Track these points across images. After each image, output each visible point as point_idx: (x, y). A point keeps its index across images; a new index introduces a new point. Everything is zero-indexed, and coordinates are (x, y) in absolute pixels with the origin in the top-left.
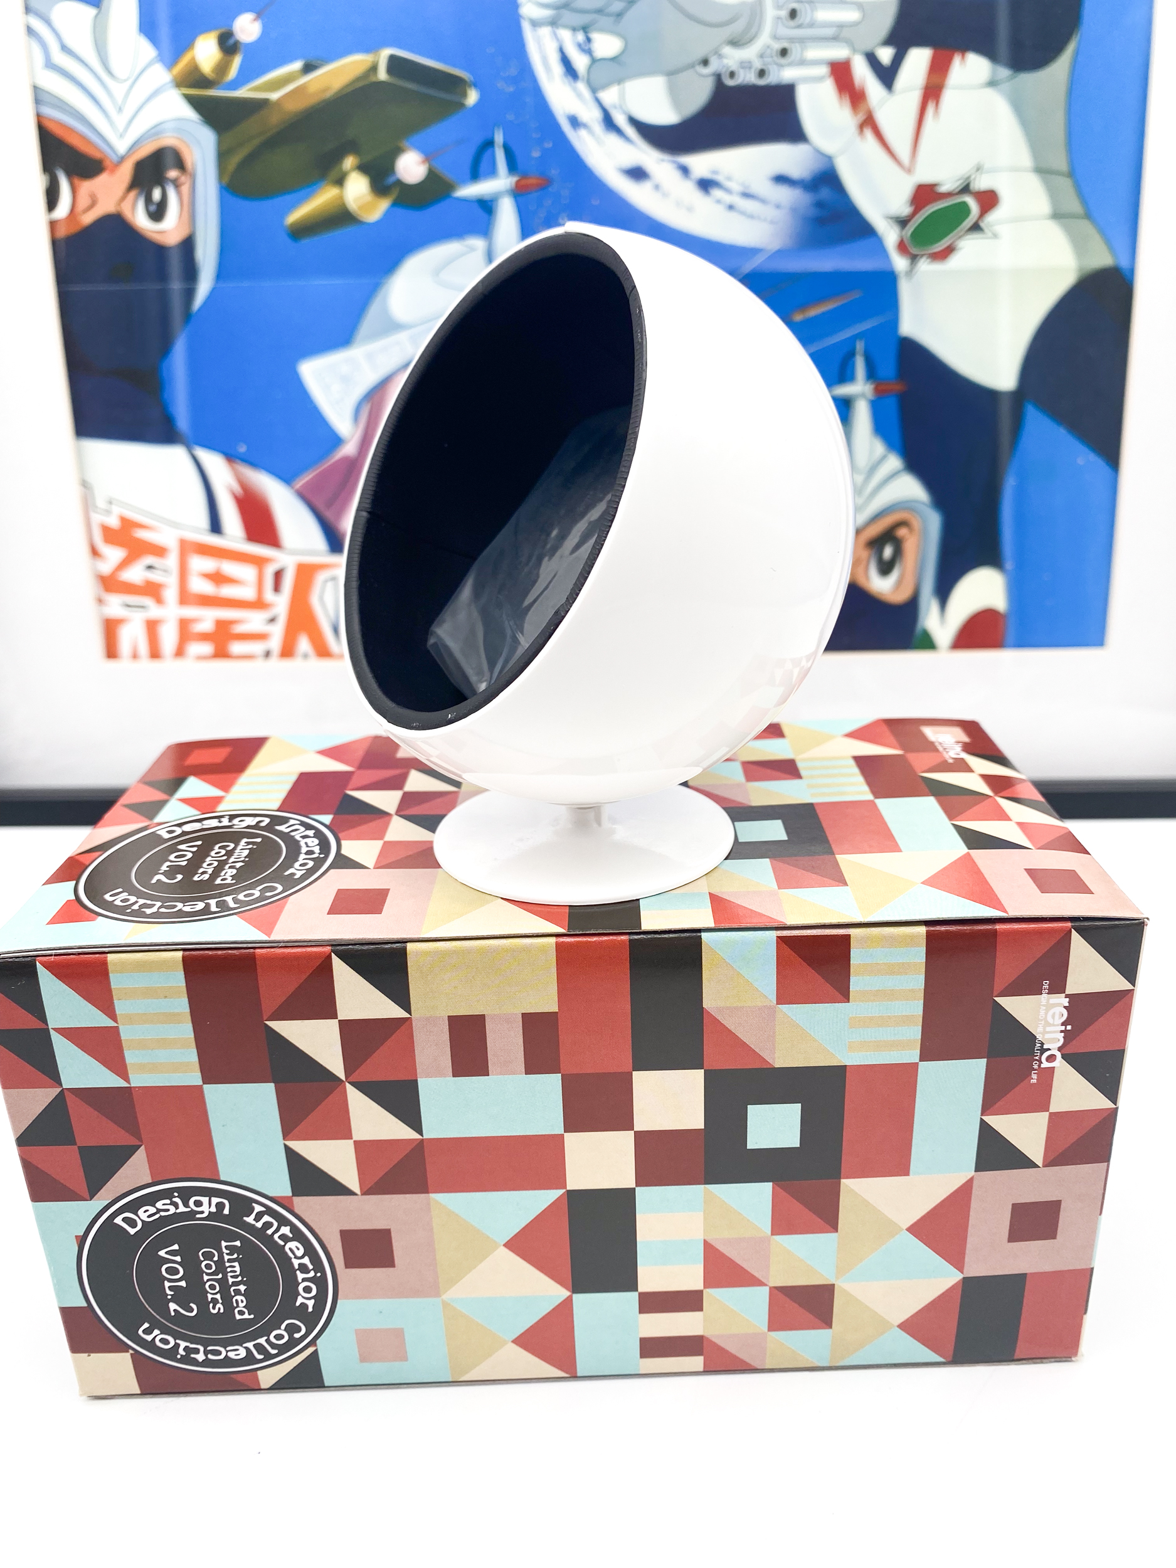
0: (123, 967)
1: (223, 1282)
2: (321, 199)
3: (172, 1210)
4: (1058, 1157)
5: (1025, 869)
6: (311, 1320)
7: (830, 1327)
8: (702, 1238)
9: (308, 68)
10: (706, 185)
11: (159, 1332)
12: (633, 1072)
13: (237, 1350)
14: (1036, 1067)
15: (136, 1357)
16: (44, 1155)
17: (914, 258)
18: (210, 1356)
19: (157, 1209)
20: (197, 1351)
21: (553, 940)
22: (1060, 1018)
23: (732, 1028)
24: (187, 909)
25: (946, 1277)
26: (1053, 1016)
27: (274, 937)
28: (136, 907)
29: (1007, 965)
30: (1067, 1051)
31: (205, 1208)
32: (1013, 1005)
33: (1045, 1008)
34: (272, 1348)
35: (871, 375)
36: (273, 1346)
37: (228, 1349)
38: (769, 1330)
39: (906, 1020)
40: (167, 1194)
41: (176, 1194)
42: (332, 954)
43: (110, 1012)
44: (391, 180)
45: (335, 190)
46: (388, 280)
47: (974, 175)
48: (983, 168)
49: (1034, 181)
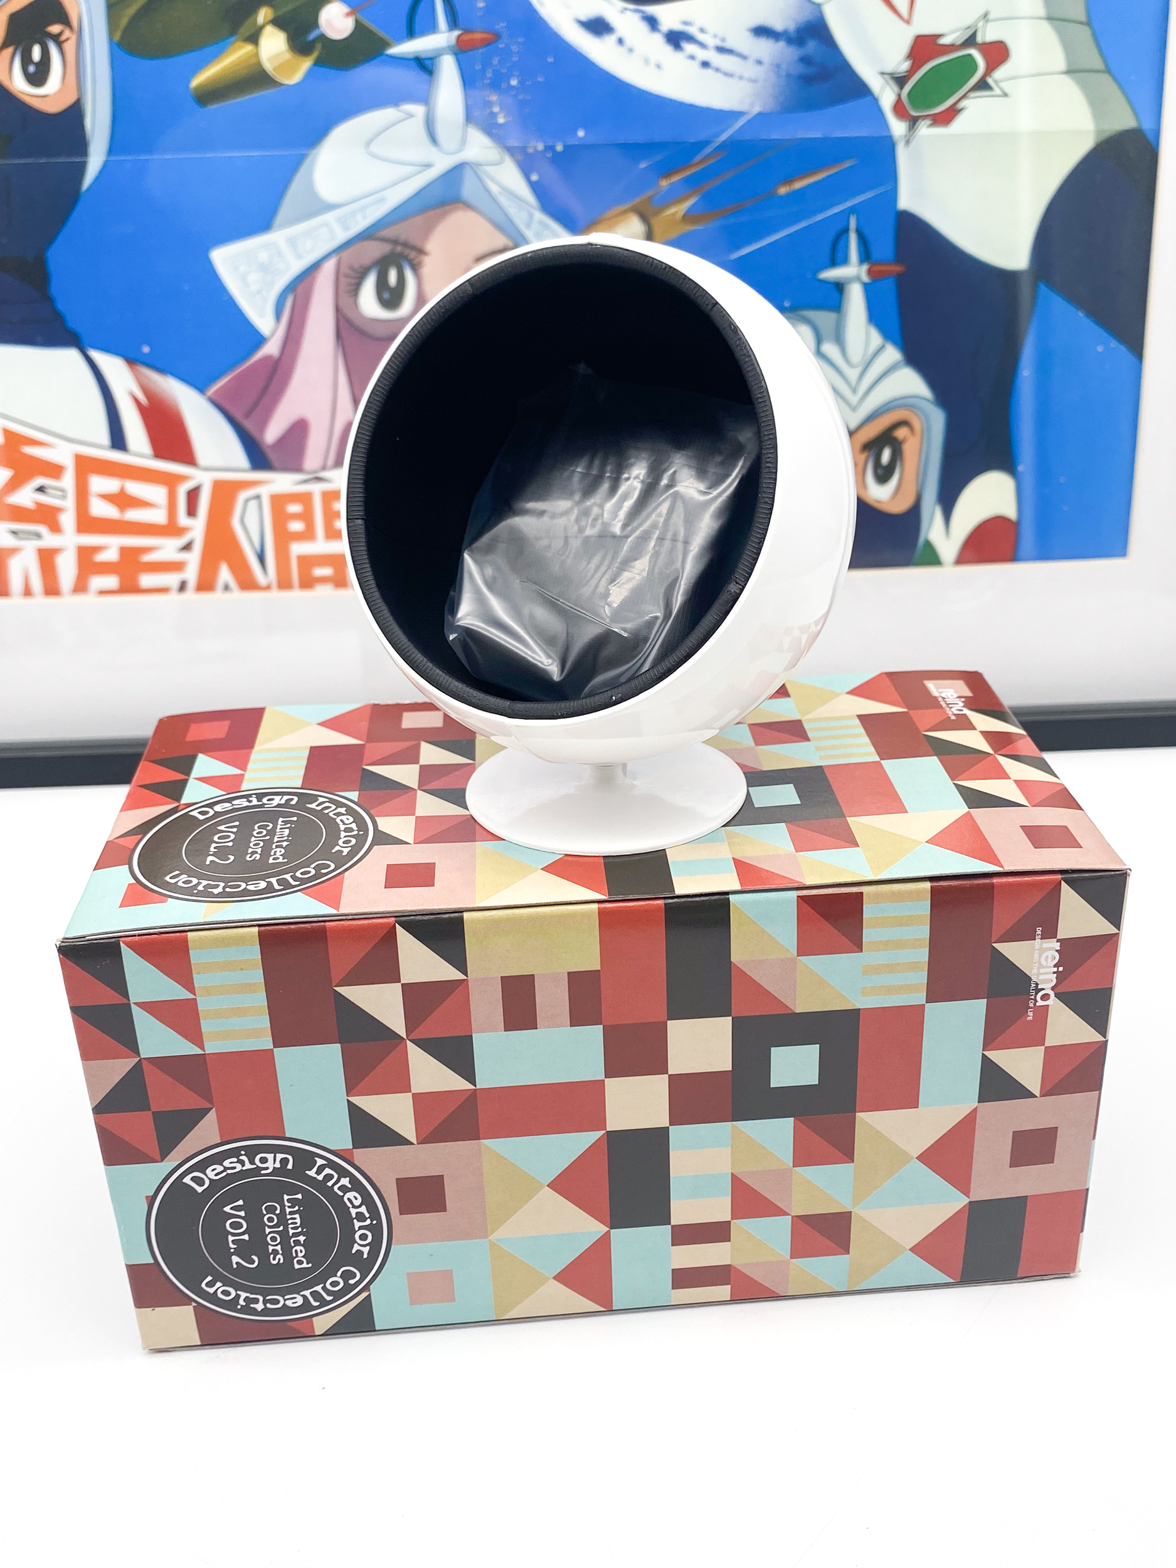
0: (203, 944)
1: (284, 1235)
2: (232, 58)
3: (239, 1167)
4: (1052, 1088)
5: (1021, 826)
6: (365, 1265)
7: (847, 1251)
8: (730, 1171)
10: (676, 39)
11: (221, 1285)
12: (668, 1021)
13: (295, 1298)
14: (1031, 1005)
15: (200, 1311)
16: (121, 1122)
17: (913, 122)
18: (269, 1305)
19: (225, 1167)
20: (256, 1301)
21: (595, 906)
22: (1052, 961)
23: (756, 978)
24: (251, 888)
25: (952, 1202)
26: (1046, 960)
27: (342, 911)
28: (200, 888)
29: (1004, 915)
30: (1059, 990)
31: (270, 1165)
32: (1011, 951)
33: (1038, 952)
34: (328, 1295)
35: (866, 255)
36: (329, 1293)
37: (286, 1297)
38: (793, 1256)
39: (913, 966)
40: (234, 1153)
41: (243, 1153)
42: (397, 924)
43: (189, 986)
44: (312, 36)
45: (248, 48)
46: (315, 151)
47: (981, 24)
48: (991, 16)
49: (1046, 28)
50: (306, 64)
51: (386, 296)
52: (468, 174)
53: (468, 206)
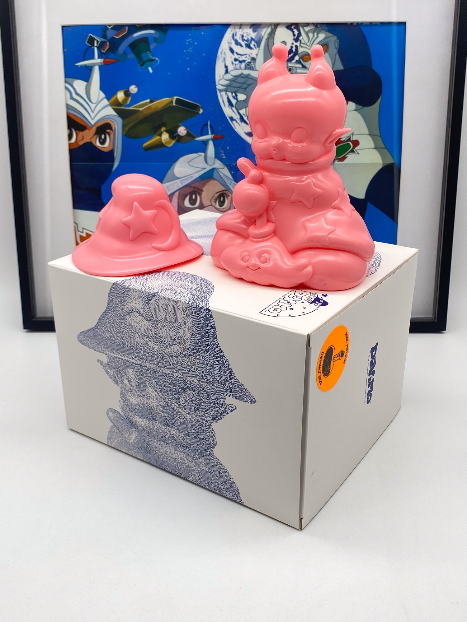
2: (154, 139)
9: (151, 101)
17: (334, 160)
45: (159, 137)
46: (174, 164)
47: (352, 136)
48: (354, 134)
49: (369, 138)
50: (173, 142)
51: (192, 202)
52: (215, 171)
53: (215, 179)
